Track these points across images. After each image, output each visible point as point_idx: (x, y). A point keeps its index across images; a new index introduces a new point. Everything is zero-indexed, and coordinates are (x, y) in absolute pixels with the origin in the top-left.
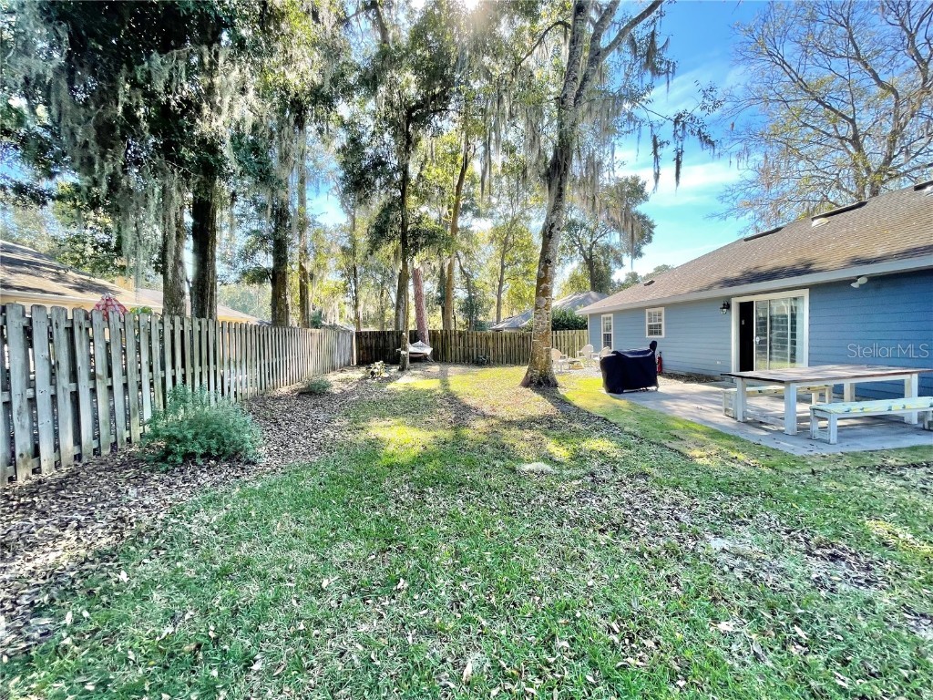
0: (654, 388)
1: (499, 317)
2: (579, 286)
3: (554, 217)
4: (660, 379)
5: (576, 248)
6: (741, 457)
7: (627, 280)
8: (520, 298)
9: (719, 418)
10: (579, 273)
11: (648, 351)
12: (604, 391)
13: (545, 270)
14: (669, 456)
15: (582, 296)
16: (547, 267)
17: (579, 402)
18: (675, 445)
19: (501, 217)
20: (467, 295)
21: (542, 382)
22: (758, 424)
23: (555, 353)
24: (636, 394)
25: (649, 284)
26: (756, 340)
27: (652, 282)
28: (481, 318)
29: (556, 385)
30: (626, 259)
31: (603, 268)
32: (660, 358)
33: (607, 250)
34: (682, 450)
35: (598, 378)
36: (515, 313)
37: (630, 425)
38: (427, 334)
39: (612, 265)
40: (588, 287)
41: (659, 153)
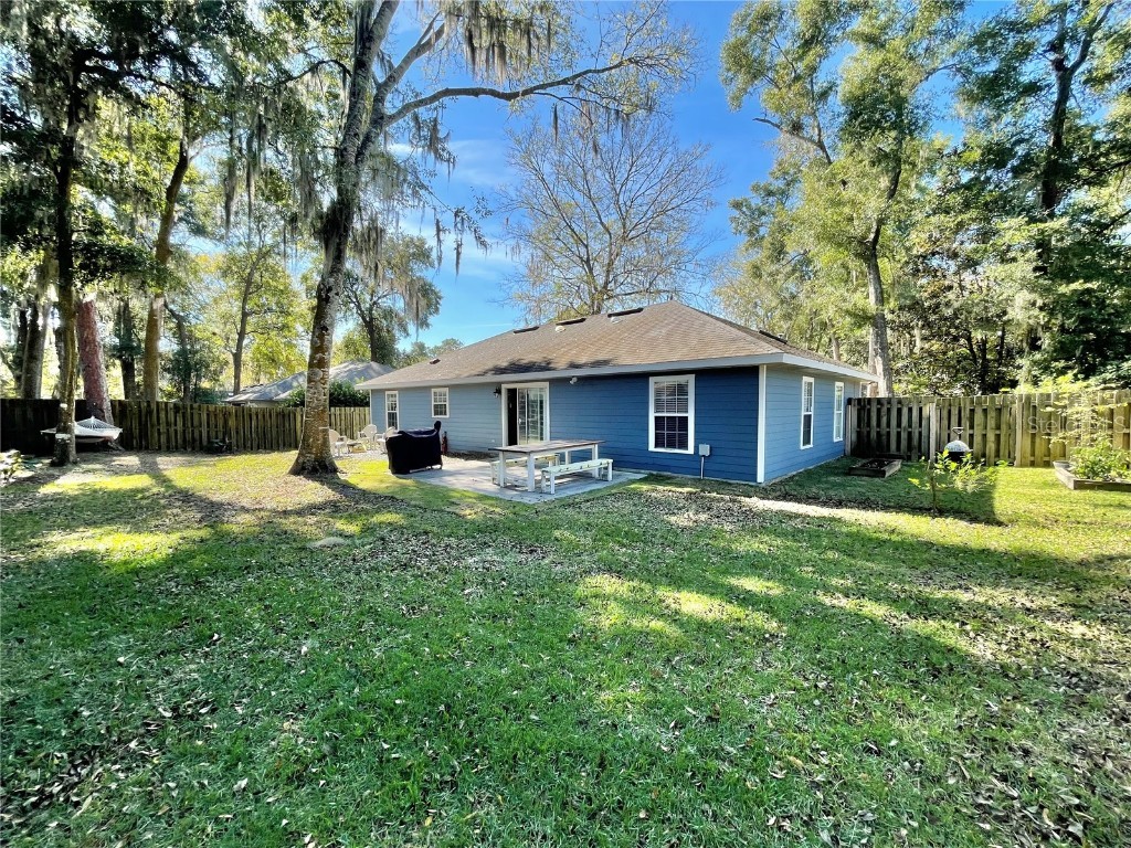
0: (438, 466)
1: (237, 385)
2: (356, 352)
3: (332, 280)
4: (444, 458)
5: (352, 305)
6: (497, 510)
7: (413, 351)
8: (273, 360)
9: (489, 487)
10: (356, 337)
11: (433, 431)
12: (389, 472)
13: (321, 337)
14: (447, 518)
15: (360, 366)
16: (324, 335)
17: (363, 485)
18: (451, 509)
19: (240, 244)
20: (176, 348)
21: (318, 467)
22: (513, 487)
23: (333, 435)
24: (422, 474)
25: (435, 362)
26: (519, 421)
27: (437, 361)
28: (205, 384)
29: (335, 470)
30: (411, 328)
31: (384, 334)
32: (445, 438)
33: (389, 314)
34: (457, 511)
35: (382, 461)
36: (264, 380)
37: (415, 499)
38: (107, 405)
39: (397, 333)
40: (369, 354)
41: (441, 238)
